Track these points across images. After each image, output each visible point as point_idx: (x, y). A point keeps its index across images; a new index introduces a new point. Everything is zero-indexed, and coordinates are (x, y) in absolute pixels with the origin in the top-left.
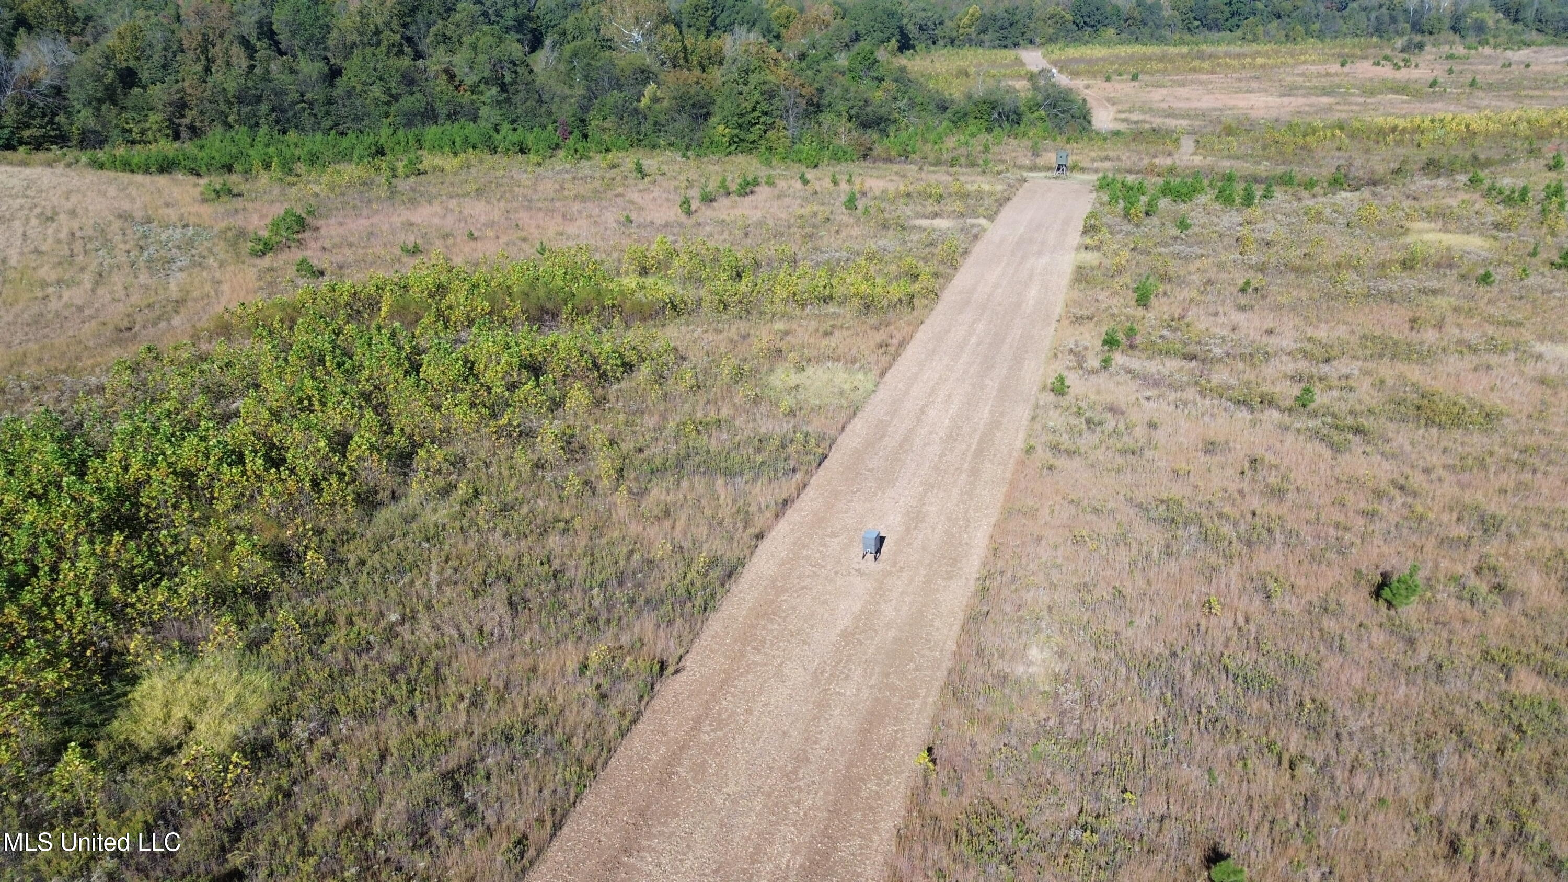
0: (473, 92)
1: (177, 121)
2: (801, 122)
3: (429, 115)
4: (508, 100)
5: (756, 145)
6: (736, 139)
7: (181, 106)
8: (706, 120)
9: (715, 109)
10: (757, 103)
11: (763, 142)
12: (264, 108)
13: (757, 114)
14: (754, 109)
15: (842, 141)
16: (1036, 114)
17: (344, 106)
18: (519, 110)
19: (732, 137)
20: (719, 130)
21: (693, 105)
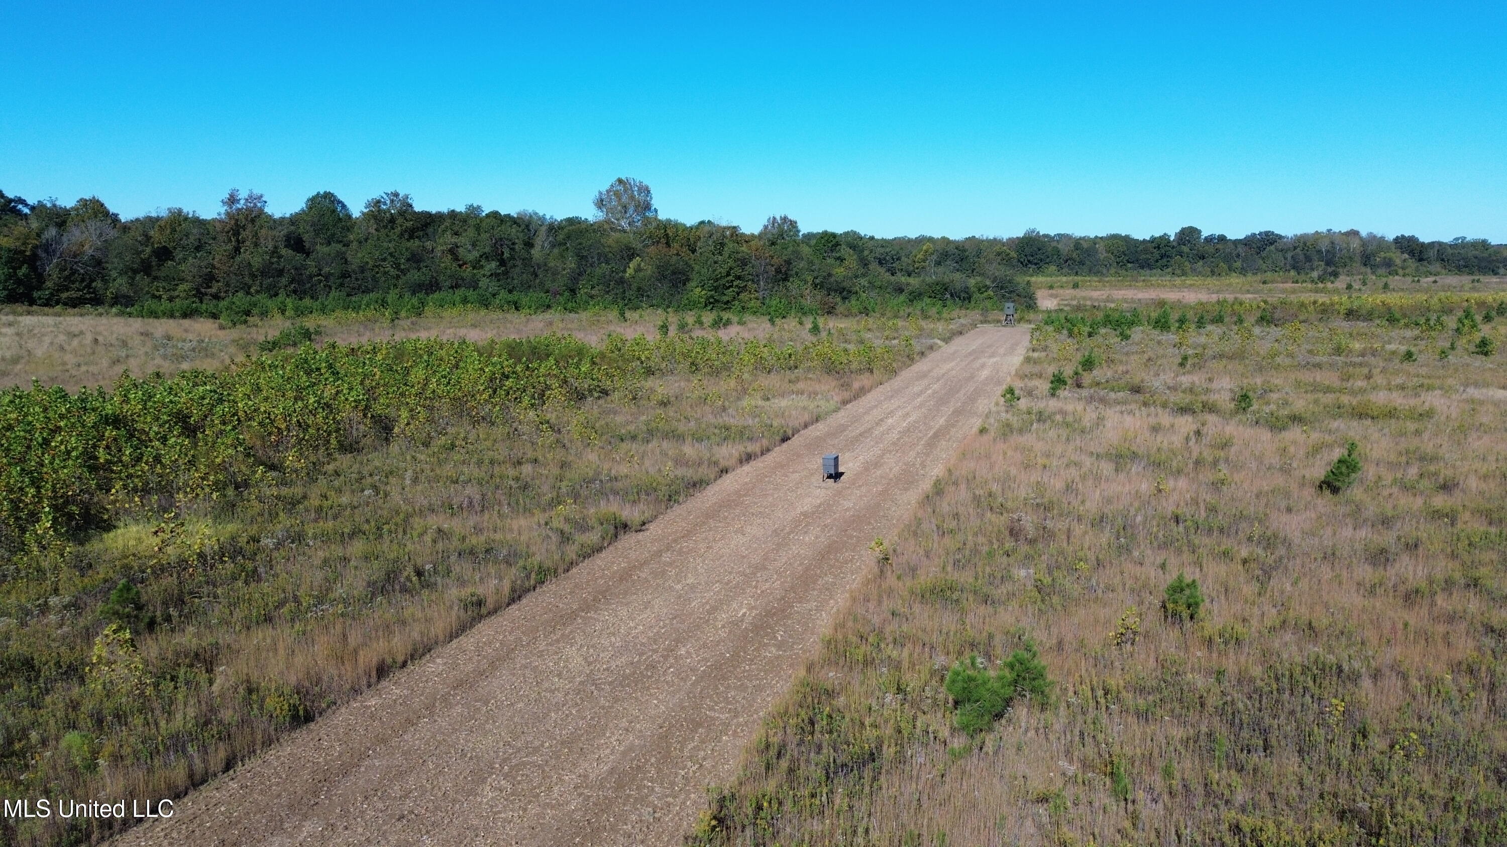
0: (474, 268)
1: (203, 290)
2: (771, 285)
3: (432, 287)
4: (506, 273)
5: (729, 305)
6: (711, 300)
7: (210, 278)
8: (684, 284)
9: (694, 276)
10: (731, 268)
11: (737, 303)
12: (284, 281)
13: (730, 278)
14: (728, 274)
15: (808, 302)
16: (986, 294)
17: (357, 279)
18: (516, 281)
19: (707, 299)
20: (697, 293)
21: (674, 273)
